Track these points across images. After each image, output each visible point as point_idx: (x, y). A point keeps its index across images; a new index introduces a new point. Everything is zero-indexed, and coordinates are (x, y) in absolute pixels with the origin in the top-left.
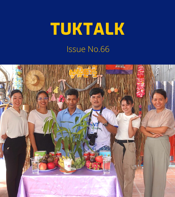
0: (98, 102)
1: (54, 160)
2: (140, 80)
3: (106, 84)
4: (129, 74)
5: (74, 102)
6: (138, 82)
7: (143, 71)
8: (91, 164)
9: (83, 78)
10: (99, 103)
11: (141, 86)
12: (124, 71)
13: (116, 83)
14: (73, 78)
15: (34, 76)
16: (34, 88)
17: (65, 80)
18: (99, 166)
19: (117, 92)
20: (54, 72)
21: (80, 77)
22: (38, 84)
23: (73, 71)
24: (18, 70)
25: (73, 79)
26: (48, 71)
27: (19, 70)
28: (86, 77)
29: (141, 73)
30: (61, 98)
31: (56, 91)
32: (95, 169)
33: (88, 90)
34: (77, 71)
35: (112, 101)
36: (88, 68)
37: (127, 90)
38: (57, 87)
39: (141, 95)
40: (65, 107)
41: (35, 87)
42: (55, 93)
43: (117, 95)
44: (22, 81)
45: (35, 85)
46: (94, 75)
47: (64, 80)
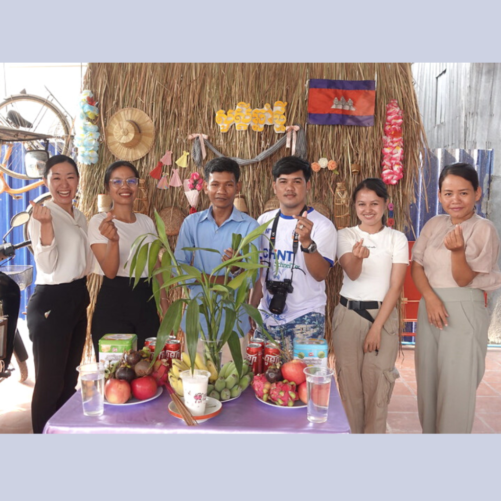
0: (294, 195)
1: (156, 368)
2: (392, 142)
3: (308, 148)
4: (366, 127)
5: (228, 192)
6: (387, 147)
7: (400, 121)
8: (267, 386)
9: (251, 131)
10: (297, 197)
11: (394, 156)
12: (353, 118)
13: (332, 147)
14: (226, 131)
15: (128, 123)
16: (127, 154)
17: (205, 137)
18: (293, 395)
19: (334, 168)
20: (180, 114)
21: (244, 128)
22: (138, 143)
23: (226, 114)
24: (87, 106)
25: (226, 135)
26: (163, 112)
27: (91, 108)
28: (259, 130)
29: (395, 124)
30: (194, 181)
31: (182, 162)
32: (282, 405)
33: (262, 161)
34: (235, 115)
35: (321, 190)
36: (263, 107)
37: (360, 164)
38: (184, 152)
39: (394, 178)
40: (204, 202)
41: (131, 151)
42: (181, 168)
43: (333, 177)
44: (96, 135)
45: (131, 145)
46: (278, 126)
47: (203, 135)
